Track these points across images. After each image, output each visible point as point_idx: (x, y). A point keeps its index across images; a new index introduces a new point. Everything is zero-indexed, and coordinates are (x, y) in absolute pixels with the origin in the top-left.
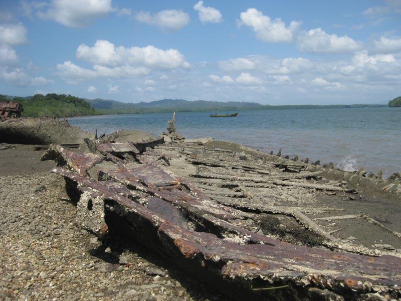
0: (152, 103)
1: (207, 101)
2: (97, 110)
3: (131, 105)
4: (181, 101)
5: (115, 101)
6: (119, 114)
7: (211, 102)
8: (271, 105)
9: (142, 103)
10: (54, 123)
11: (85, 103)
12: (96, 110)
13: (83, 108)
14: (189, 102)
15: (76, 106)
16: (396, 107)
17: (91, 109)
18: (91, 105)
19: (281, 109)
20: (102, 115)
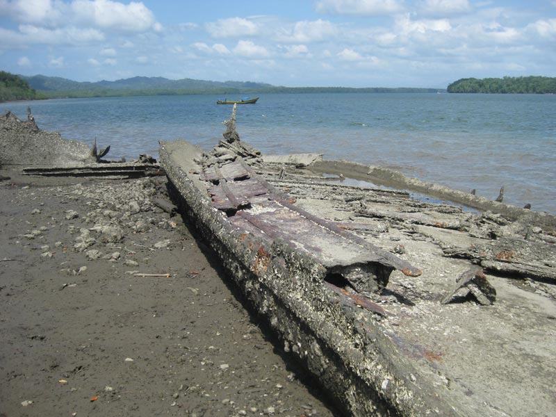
0: (118, 82)
1: (197, 80)
2: (39, 92)
3: (87, 85)
4: (160, 79)
5: (64, 79)
6: (70, 97)
7: (202, 81)
8: (287, 86)
9: (104, 82)
10: (7, 126)
11: (21, 81)
12: (37, 91)
13: (19, 88)
14: (170, 81)
15: (7, 86)
16: (458, 92)
17: (30, 90)
18: (30, 85)
19: (302, 93)
20: (47, 99)
